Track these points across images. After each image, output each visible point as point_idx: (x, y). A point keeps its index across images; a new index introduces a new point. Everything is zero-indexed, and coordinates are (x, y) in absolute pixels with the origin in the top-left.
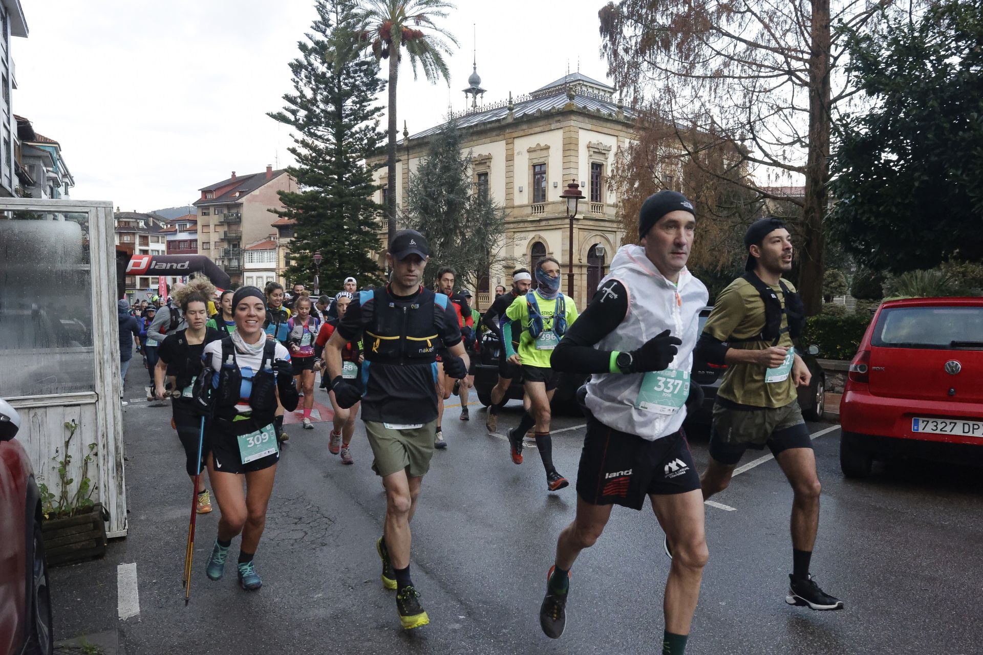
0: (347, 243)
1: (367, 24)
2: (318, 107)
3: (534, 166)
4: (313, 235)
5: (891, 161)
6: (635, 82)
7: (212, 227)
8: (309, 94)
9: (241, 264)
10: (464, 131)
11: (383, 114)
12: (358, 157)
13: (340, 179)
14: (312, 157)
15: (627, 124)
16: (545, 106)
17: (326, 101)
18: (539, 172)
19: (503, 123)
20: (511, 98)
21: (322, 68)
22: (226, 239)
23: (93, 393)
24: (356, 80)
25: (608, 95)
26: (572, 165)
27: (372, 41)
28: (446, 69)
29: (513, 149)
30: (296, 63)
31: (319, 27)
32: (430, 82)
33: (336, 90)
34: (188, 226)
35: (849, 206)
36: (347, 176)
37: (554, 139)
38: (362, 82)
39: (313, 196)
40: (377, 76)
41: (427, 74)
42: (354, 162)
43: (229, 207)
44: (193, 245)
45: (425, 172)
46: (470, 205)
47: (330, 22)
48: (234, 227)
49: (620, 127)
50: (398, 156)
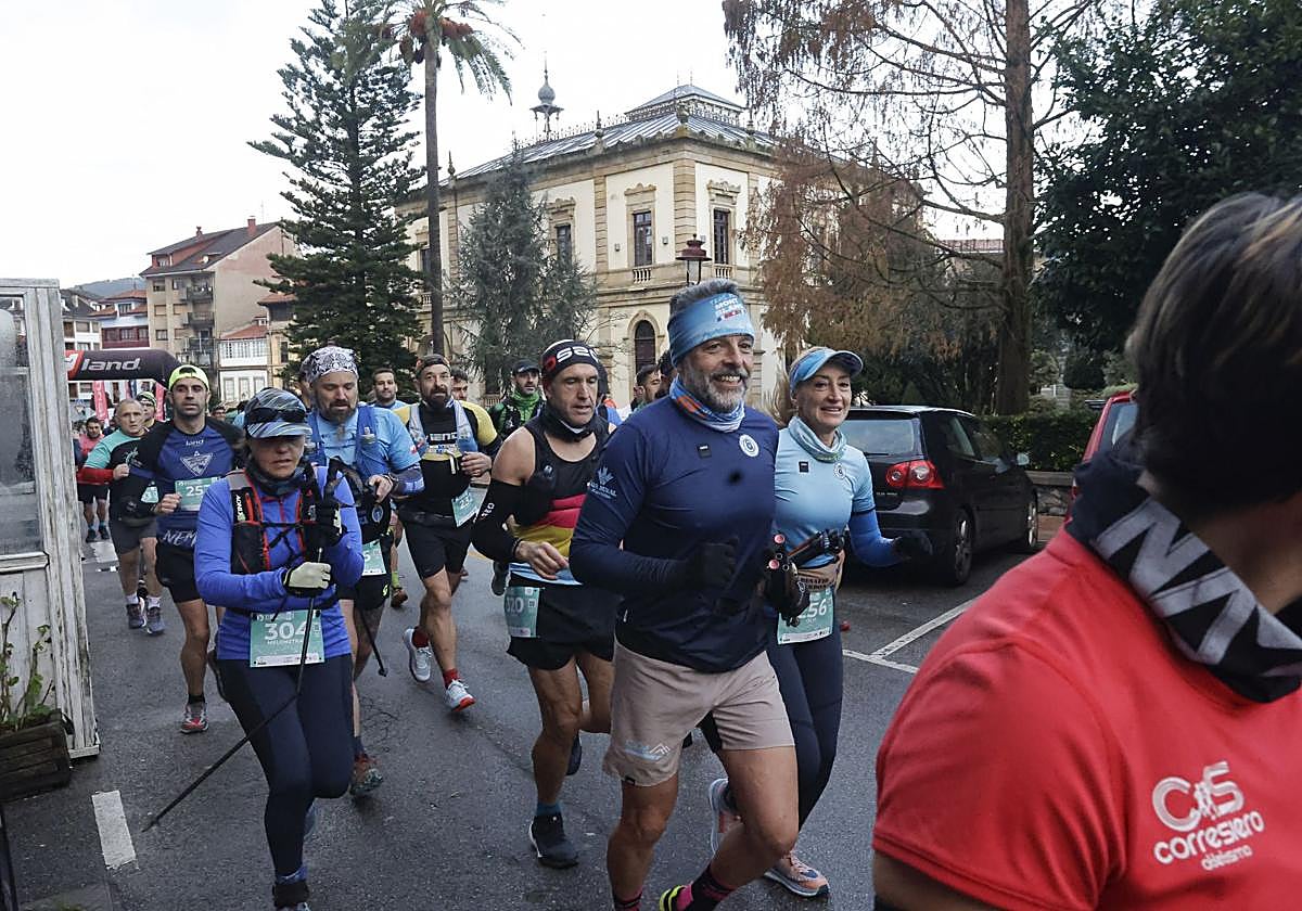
0: (372, 327)
1: (391, 14)
2: (323, 133)
3: (635, 215)
4: (322, 317)
5: (1114, 206)
6: (774, 99)
7: (169, 307)
8: (309, 114)
9: (215, 361)
10: (535, 167)
11: (418, 143)
12: (384, 204)
13: (359, 235)
14: (317, 205)
15: (761, 157)
16: (647, 130)
17: (334, 124)
18: (641, 224)
19: (590, 155)
20: (599, 120)
21: (327, 78)
22: (191, 324)
23: (41, 553)
24: (376, 95)
25: (733, 115)
26: (687, 213)
27: (398, 38)
28: (507, 79)
29: (604, 192)
30: (288, 69)
31: (320, 18)
32: (485, 96)
33: (349, 108)
34: (133, 307)
35: (1062, 267)
36: (369, 231)
37: (660, 178)
38: (386, 97)
39: (321, 261)
40: (406, 89)
41: (480, 86)
42: (379, 211)
43: (194, 278)
44: (142, 334)
45: (482, 224)
46: (547, 270)
47: (336, 11)
48: (203, 307)
49: (751, 160)
50: (441, 202)
